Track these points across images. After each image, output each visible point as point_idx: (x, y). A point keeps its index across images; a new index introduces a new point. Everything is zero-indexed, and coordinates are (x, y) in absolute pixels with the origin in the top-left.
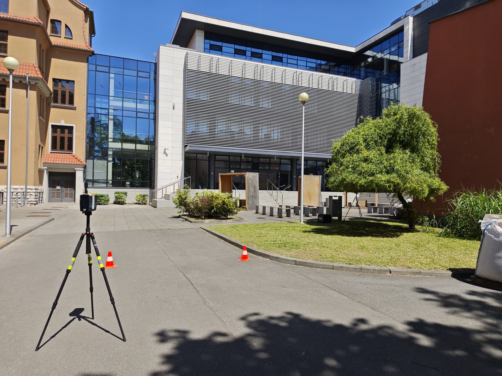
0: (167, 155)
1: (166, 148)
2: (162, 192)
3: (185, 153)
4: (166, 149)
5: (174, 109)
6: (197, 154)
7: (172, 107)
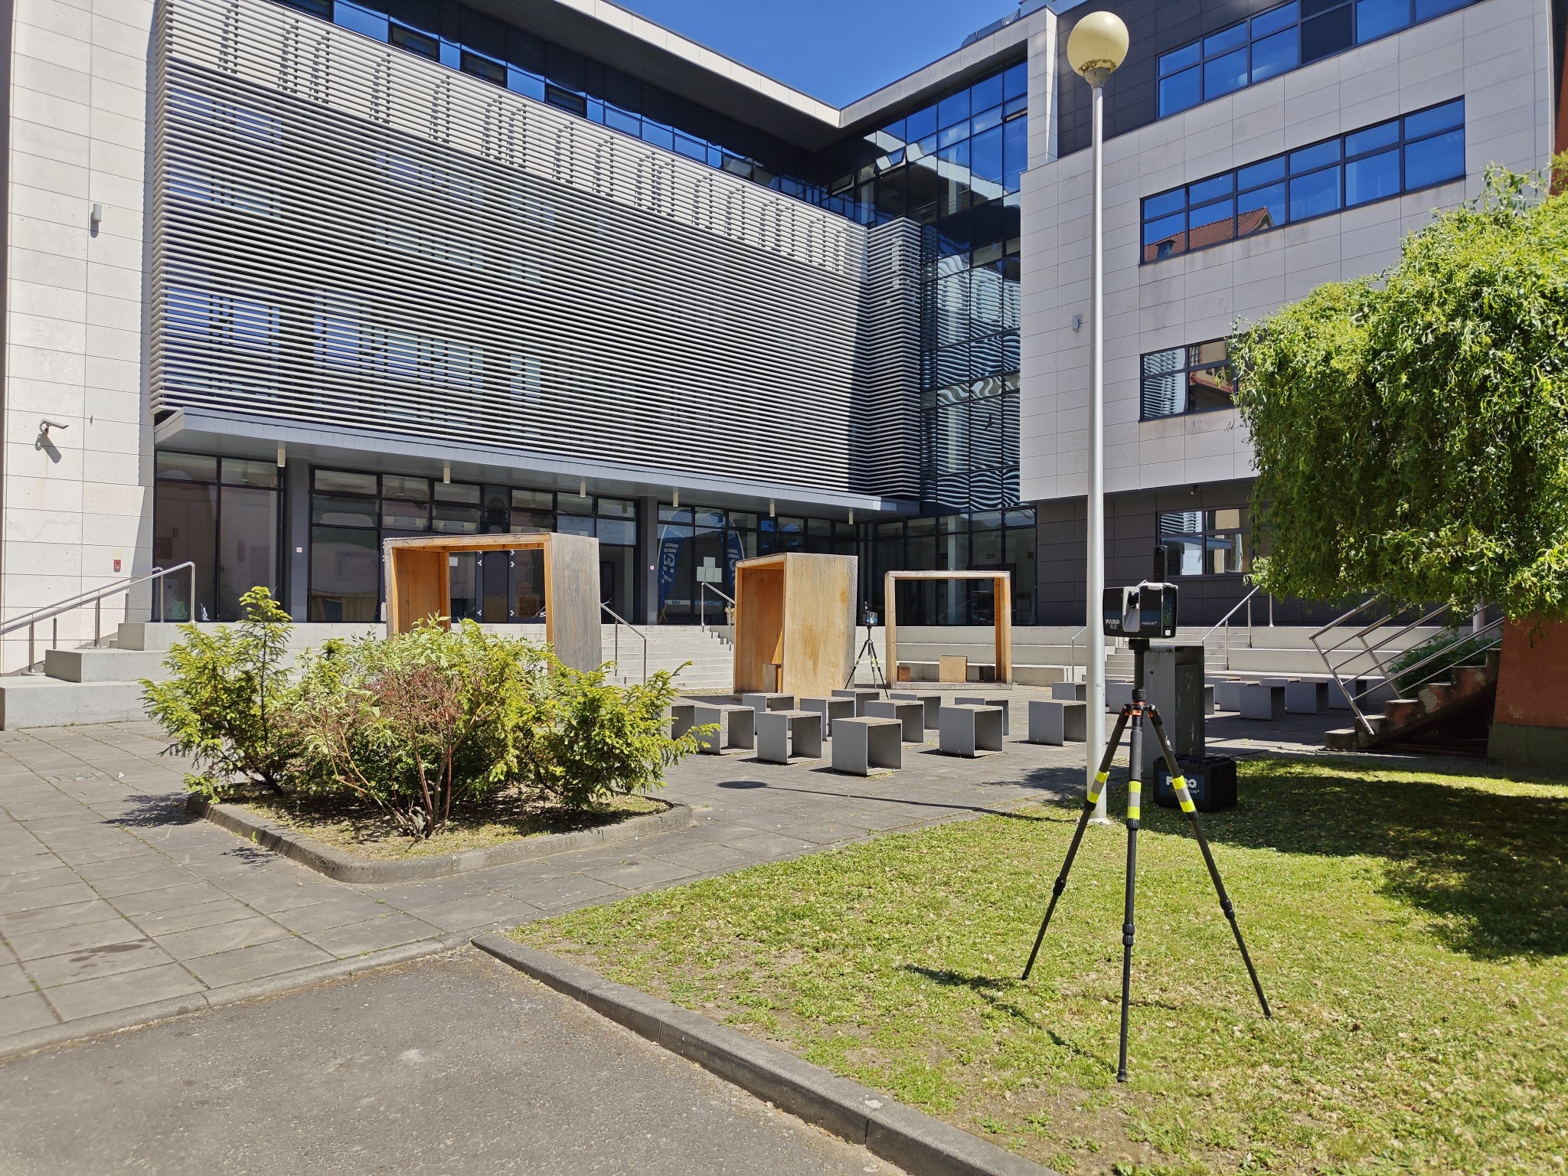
0: (55, 456)
1: (50, 419)
2: (31, 640)
3: (158, 449)
4: (49, 424)
5: (94, 231)
6: (219, 458)
7: (86, 223)
